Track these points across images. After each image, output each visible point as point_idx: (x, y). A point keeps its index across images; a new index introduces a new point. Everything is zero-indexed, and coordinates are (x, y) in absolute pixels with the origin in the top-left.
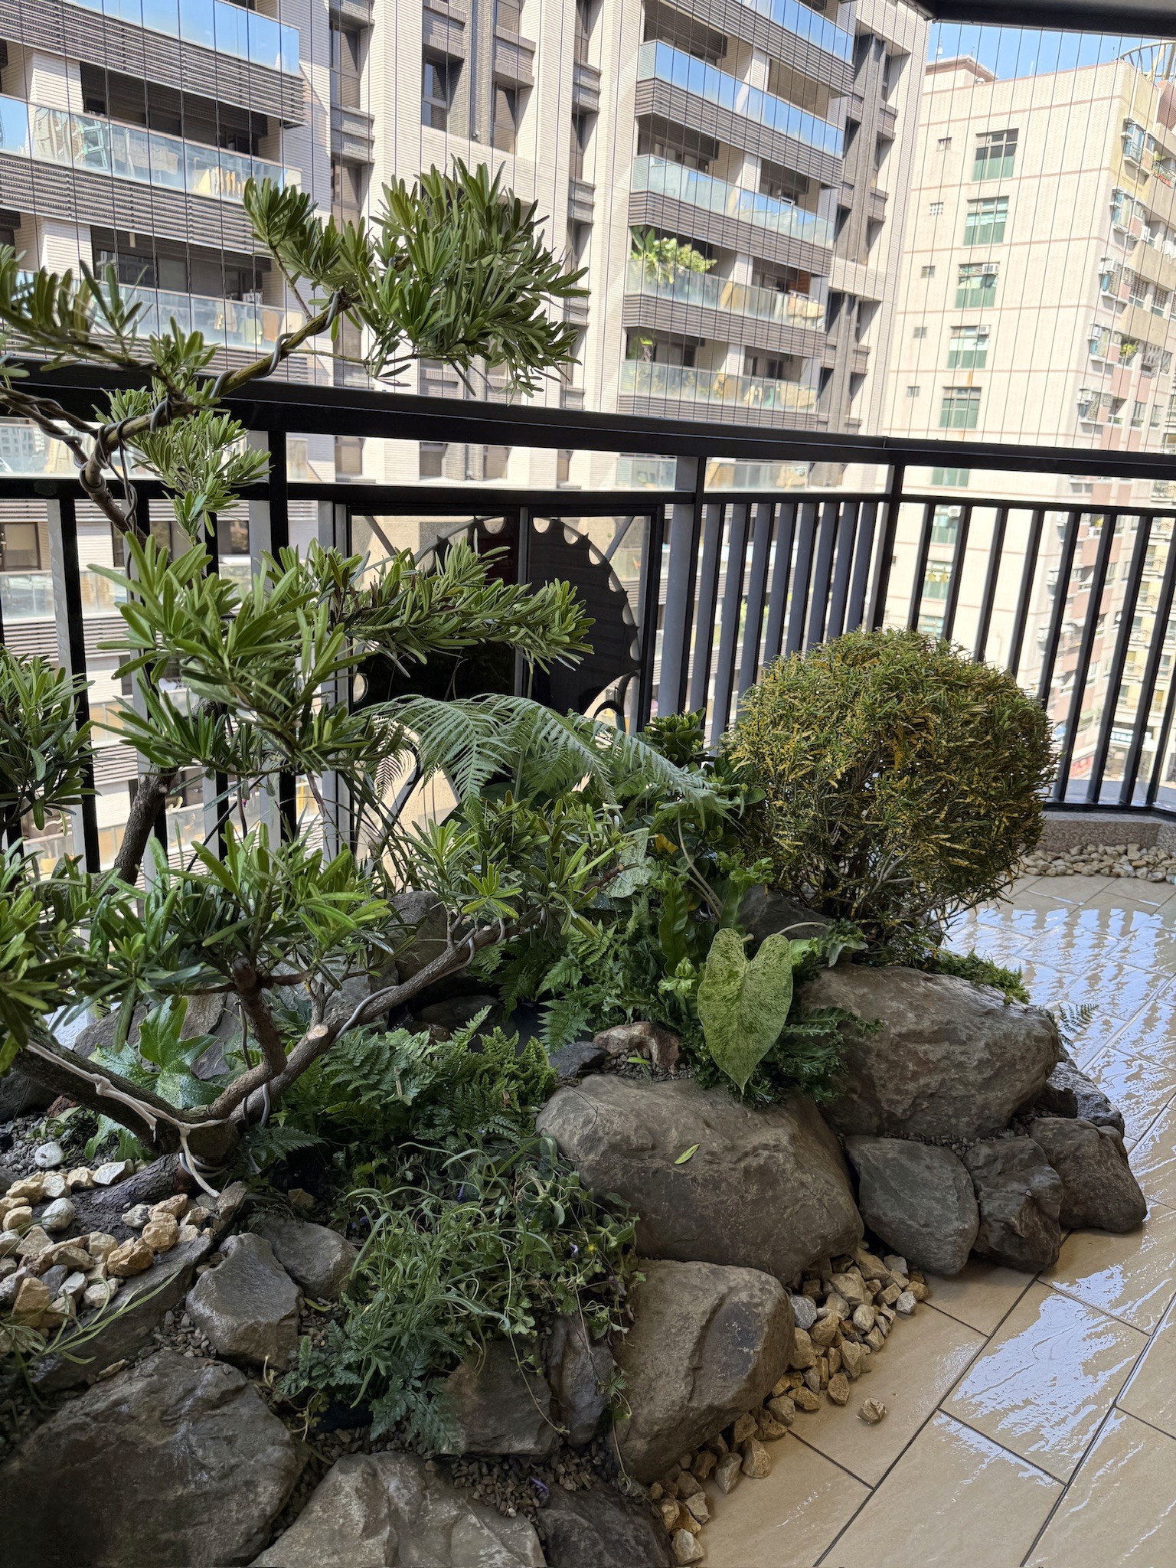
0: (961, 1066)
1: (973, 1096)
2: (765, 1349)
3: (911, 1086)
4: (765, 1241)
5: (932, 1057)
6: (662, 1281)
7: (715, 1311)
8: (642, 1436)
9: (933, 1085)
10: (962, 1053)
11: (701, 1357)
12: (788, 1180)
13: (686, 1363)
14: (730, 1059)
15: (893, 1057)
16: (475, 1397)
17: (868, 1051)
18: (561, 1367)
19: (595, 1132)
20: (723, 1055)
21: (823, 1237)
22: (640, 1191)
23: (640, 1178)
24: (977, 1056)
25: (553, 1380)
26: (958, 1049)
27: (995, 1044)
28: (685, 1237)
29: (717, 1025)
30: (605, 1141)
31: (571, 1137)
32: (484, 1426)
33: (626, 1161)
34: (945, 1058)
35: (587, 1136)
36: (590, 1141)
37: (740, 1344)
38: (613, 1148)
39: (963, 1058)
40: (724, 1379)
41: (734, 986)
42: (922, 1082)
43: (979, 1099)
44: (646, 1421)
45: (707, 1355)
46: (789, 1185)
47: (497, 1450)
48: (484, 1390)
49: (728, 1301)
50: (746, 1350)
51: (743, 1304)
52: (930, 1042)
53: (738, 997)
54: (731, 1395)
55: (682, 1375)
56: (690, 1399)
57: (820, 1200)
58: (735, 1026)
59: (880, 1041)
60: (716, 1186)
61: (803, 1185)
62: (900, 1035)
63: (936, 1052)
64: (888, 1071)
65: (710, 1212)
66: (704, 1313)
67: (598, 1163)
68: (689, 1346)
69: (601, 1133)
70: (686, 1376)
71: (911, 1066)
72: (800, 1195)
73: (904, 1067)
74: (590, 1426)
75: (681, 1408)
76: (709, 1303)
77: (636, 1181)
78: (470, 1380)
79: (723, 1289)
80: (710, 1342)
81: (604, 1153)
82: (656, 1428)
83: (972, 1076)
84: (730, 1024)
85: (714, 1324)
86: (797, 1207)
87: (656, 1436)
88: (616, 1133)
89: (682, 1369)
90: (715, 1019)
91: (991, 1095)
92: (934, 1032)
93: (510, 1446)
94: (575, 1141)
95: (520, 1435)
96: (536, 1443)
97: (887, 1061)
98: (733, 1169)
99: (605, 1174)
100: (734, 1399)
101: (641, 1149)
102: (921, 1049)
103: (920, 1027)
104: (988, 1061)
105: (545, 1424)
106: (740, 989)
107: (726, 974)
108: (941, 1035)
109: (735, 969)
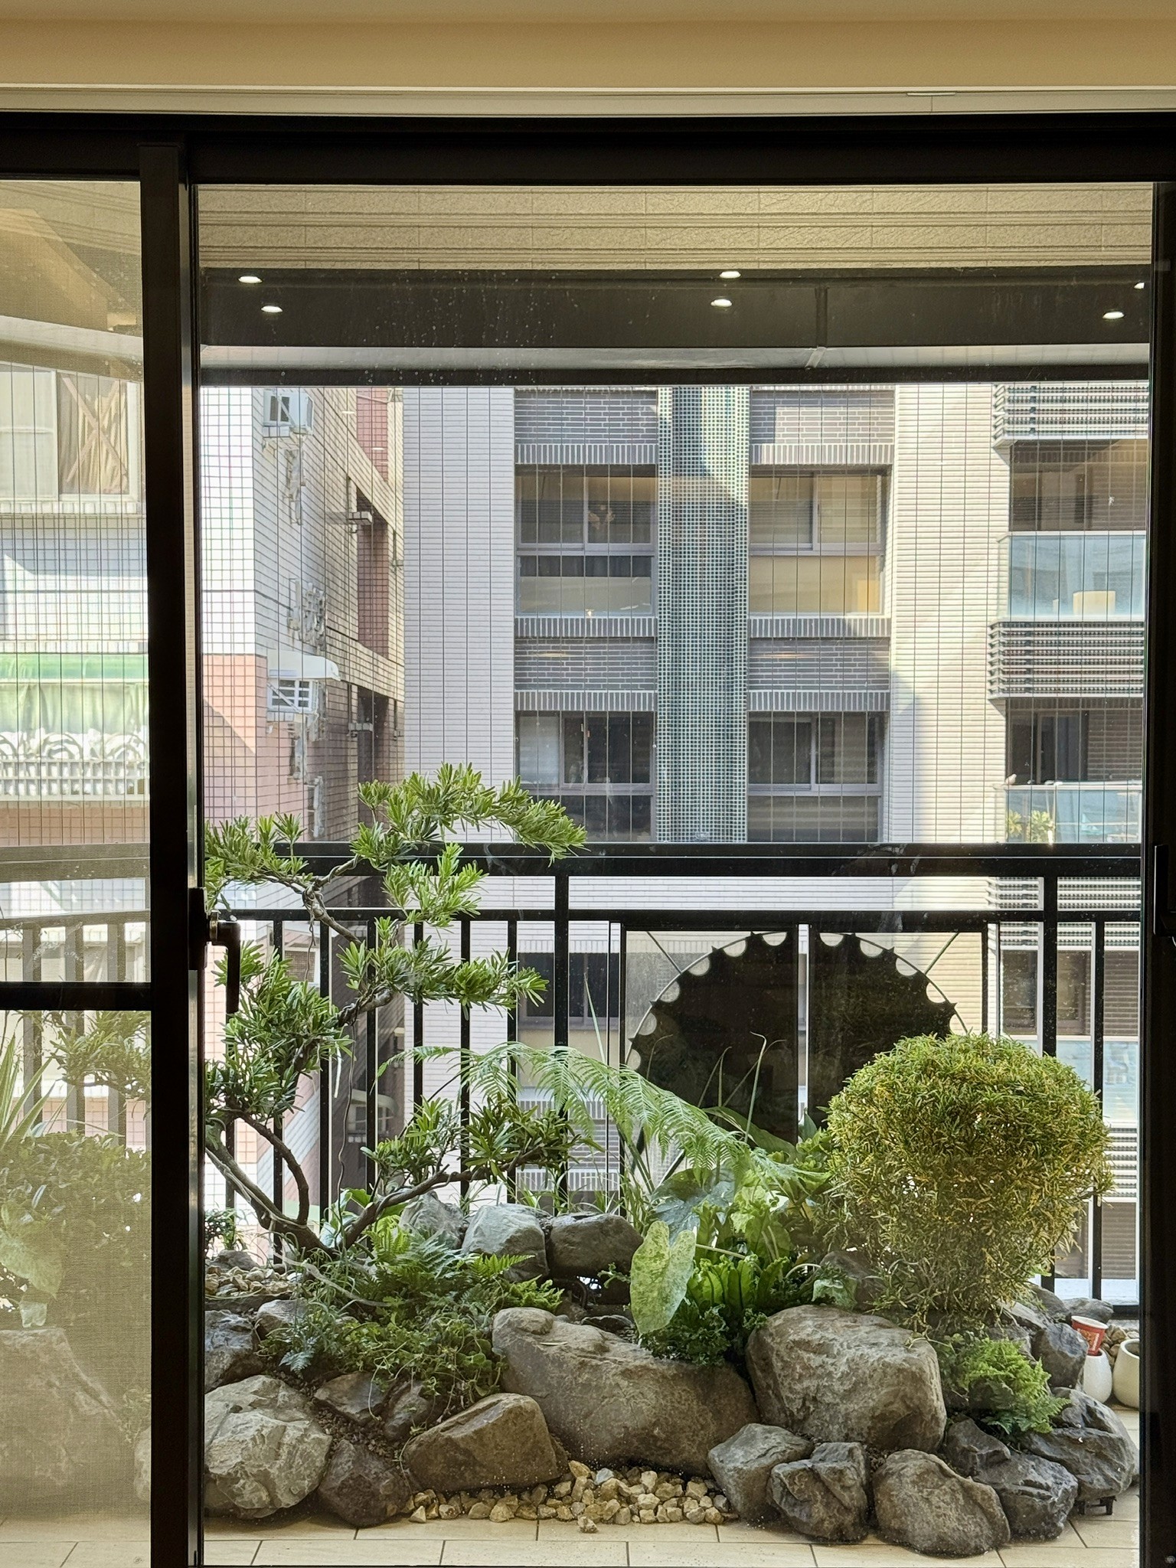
0: (830, 1374)
1: (838, 1404)
3: (798, 1387)
5: (812, 1363)
9: (812, 1388)
10: (832, 1364)
14: (644, 1315)
15: (786, 1358)
17: (772, 1349)
18: (397, 1398)
20: (640, 1311)
22: (516, 1353)
24: (842, 1369)
25: (390, 1400)
26: (830, 1361)
27: (853, 1361)
29: (641, 1289)
34: (821, 1366)
36: (504, 1318)
37: (486, 1419)
39: (832, 1369)
41: (659, 1265)
42: (806, 1383)
43: (843, 1408)
52: (815, 1353)
53: (662, 1273)
57: (628, 1400)
58: (655, 1294)
60: (561, 1365)
61: (618, 1385)
62: (794, 1342)
63: (816, 1360)
64: (783, 1369)
65: (554, 1383)
69: (509, 1316)
71: (799, 1369)
73: (794, 1369)
74: (394, 1427)
76: (491, 1404)
83: (837, 1386)
84: (652, 1291)
90: (641, 1284)
91: (851, 1407)
92: (818, 1345)
95: (352, 1407)
96: (357, 1414)
97: (782, 1361)
101: (526, 1330)
102: (806, 1355)
103: (810, 1338)
104: (848, 1374)
105: (367, 1410)
106: (665, 1268)
107: (654, 1253)
108: (822, 1349)
109: (662, 1252)
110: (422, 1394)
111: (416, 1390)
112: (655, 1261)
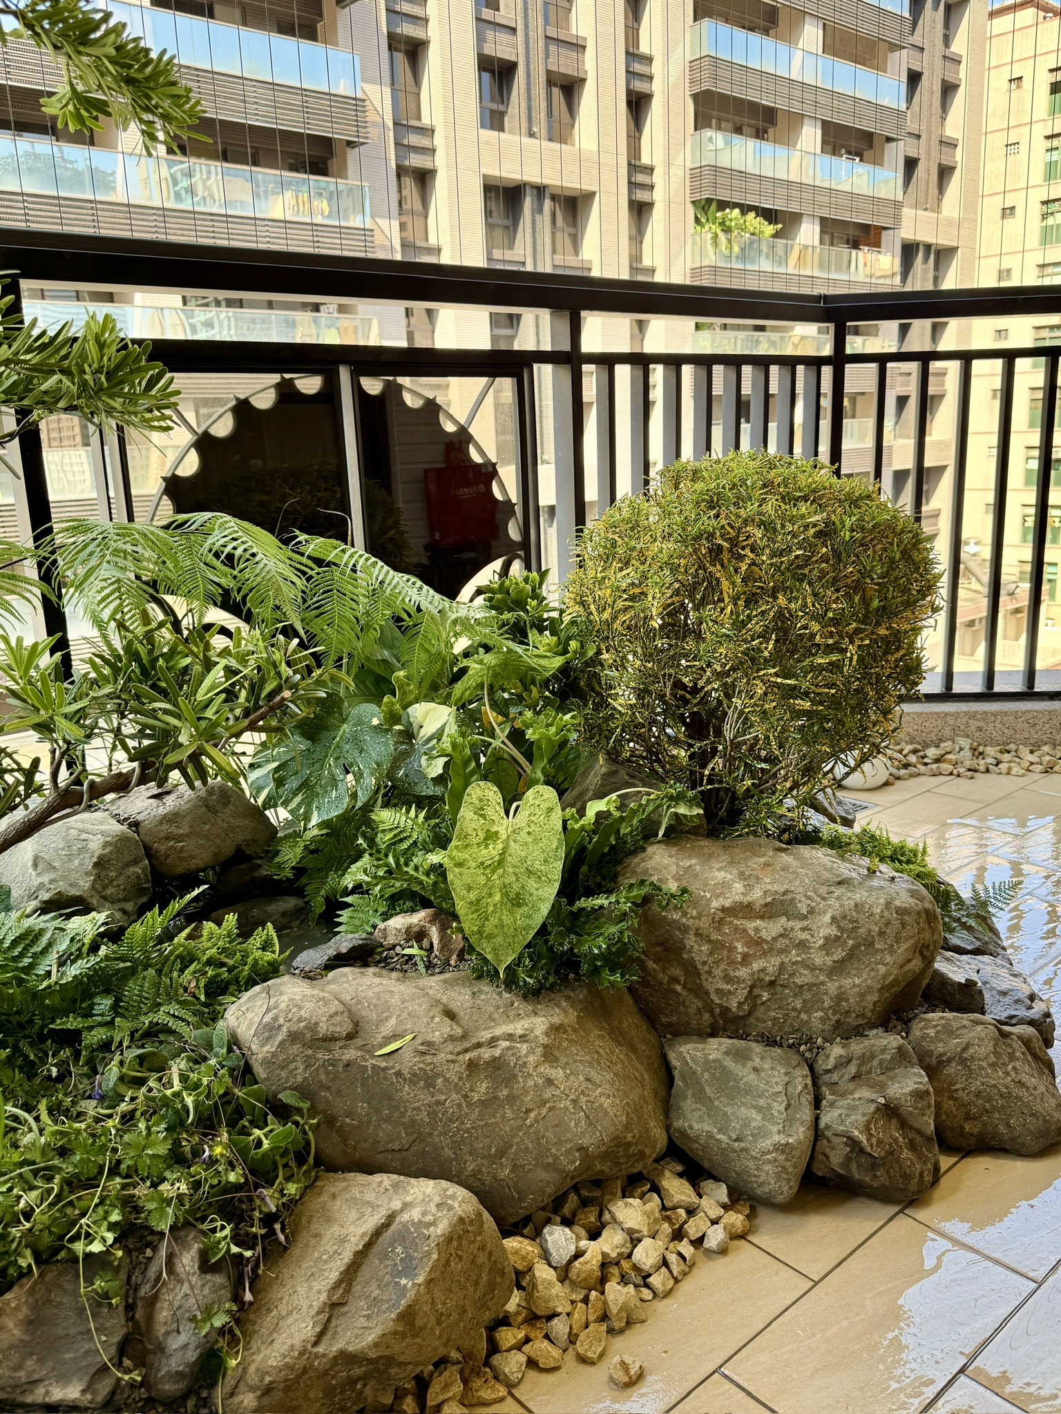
0: (802, 945)
1: (822, 983)
2: (429, 1282)
3: (743, 972)
4: (502, 1153)
5: (764, 934)
6: (334, 1196)
7: (378, 1232)
8: (252, 1389)
9: (770, 970)
11: (348, 1291)
12: (529, 1075)
13: (323, 1297)
14: (490, 937)
15: (714, 937)
16: (17, 1332)
17: (685, 929)
18: (153, 1301)
19: (275, 1019)
20: (480, 932)
21: (580, 1149)
22: (329, 1088)
23: (328, 1073)
24: (824, 932)
25: (139, 1314)
26: (798, 925)
27: (844, 917)
28: (390, 1146)
29: (472, 896)
30: (284, 1029)
31: (249, 1027)
32: (19, 1367)
33: (310, 1052)
34: (781, 935)
35: (267, 1024)
36: (270, 1029)
37: (400, 1274)
38: (294, 1037)
39: (805, 936)
40: (368, 1317)
41: (494, 850)
42: (756, 966)
43: (832, 987)
44: (258, 1370)
45: (357, 1289)
46: (530, 1083)
47: (29, 1399)
48: (31, 1324)
49: (398, 1220)
50: (403, 1281)
51: (413, 1224)
52: (762, 918)
53: (501, 863)
54: (370, 1338)
55: (313, 1312)
56: (316, 1344)
57: (575, 1102)
58: (497, 897)
59: (699, 916)
60: (430, 1082)
61: (550, 1082)
63: (770, 929)
64: (711, 954)
65: (423, 1116)
66: (364, 1235)
67: (274, 1055)
68: (334, 1276)
69: (281, 1021)
70: (318, 1313)
71: (740, 947)
72: (547, 1095)
73: (732, 949)
74: (179, 1373)
75: (301, 1354)
76: (373, 1220)
77: (323, 1077)
78: (17, 1309)
79: (396, 1205)
80: (365, 1272)
81: (282, 1042)
82: (268, 1379)
83: (818, 959)
84: (490, 895)
85: (376, 1249)
86: (544, 1111)
87: (268, 1390)
88: (300, 1020)
89: (316, 1305)
90: (469, 889)
91: (847, 982)
92: (766, 905)
93: (47, 1393)
94: (252, 1032)
95: (64, 1378)
96: (84, 1392)
97: (710, 941)
98: (453, 1061)
99: (283, 1068)
100: (376, 1345)
101: (332, 1039)
102: (751, 925)
103: (749, 899)
104: (837, 938)
105: (104, 1369)
106: (503, 853)
107: (482, 835)
108: (775, 908)
109: (494, 829)
110: (206, 1266)
111: (188, 1261)
112: (486, 847)
